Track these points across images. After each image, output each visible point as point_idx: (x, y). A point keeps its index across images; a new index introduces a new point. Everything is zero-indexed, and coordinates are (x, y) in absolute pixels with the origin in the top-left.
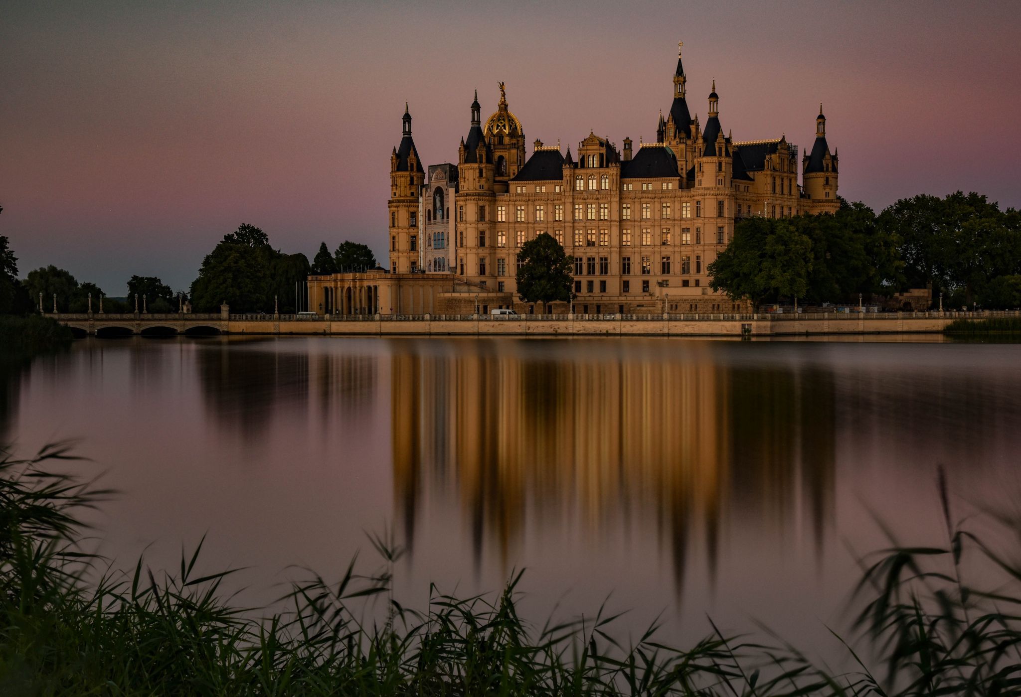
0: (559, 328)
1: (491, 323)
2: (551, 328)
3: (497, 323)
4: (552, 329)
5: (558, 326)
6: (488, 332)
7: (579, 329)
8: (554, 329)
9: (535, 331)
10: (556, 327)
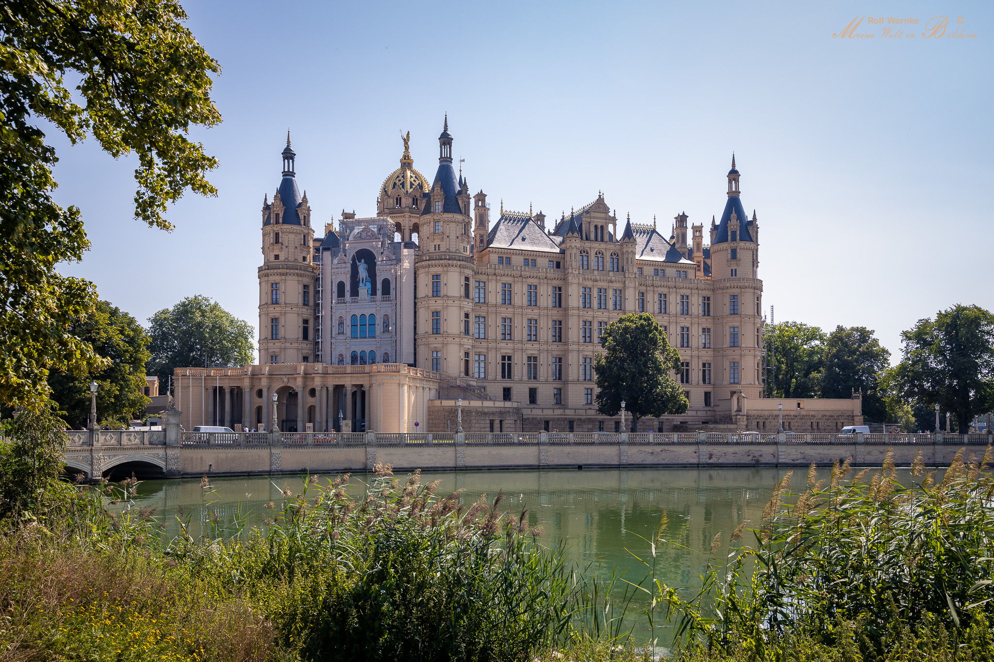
0: (761, 456)
1: (649, 449)
2: (749, 456)
3: (658, 449)
4: (750, 458)
5: (760, 453)
6: (644, 462)
7: (795, 457)
8: (754, 457)
9: (720, 461)
10: (757, 454)
